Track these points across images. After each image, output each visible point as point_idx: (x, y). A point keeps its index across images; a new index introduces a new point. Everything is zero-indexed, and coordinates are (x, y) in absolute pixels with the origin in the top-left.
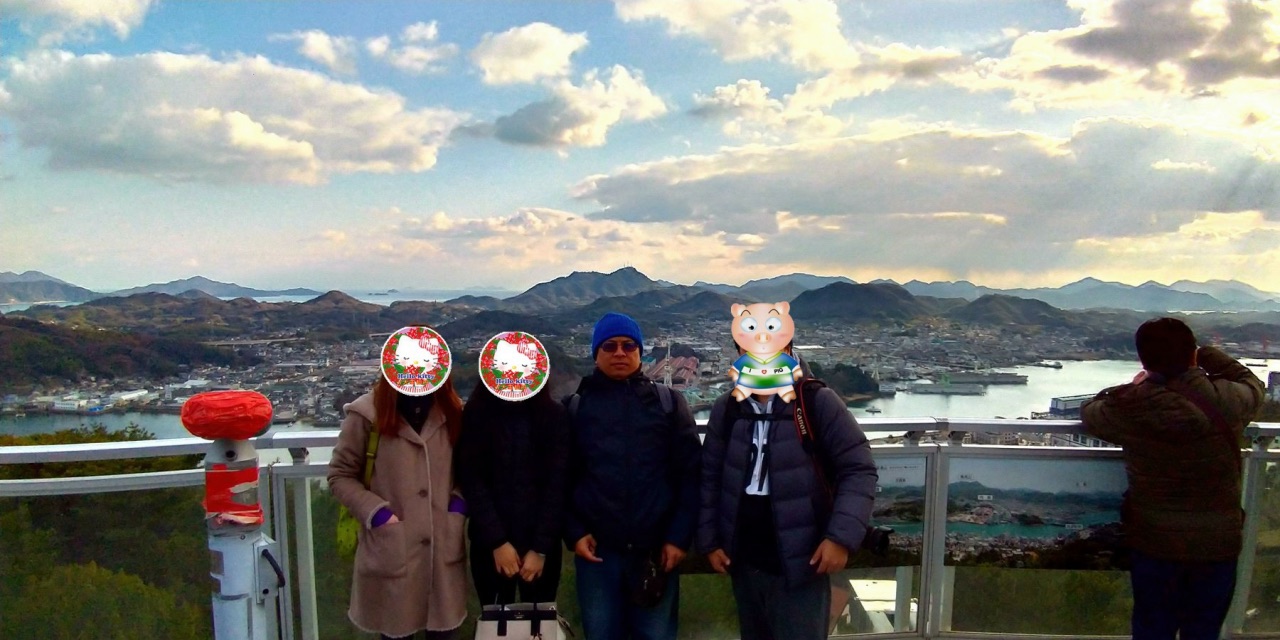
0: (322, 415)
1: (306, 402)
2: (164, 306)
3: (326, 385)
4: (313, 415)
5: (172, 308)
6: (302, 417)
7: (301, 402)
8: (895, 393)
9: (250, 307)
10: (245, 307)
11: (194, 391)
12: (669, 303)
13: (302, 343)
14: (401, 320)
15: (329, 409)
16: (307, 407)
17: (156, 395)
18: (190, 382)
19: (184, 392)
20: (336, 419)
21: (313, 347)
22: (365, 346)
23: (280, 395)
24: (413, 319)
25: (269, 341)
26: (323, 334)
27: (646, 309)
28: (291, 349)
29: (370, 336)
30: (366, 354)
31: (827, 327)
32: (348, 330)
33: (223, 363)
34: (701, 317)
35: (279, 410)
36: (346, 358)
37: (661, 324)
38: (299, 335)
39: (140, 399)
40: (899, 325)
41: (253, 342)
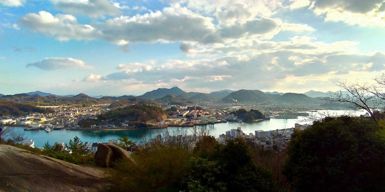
0: (73, 127)
1: (68, 123)
2: (25, 97)
3: (76, 118)
4: (70, 127)
5: (27, 98)
6: (66, 127)
7: (66, 123)
8: (270, 119)
9: (54, 98)
10: (52, 98)
11: (28, 120)
12: (189, 97)
13: (69, 107)
14: (103, 102)
15: (76, 125)
16: (68, 124)
17: (15, 121)
18: (28, 118)
19: (24, 120)
20: (78, 128)
21: (73, 108)
22: (91, 108)
23: (59, 121)
24: (107, 101)
25: (58, 107)
26: (77, 105)
27: (182, 98)
28: (65, 109)
29: (93, 106)
30: (91, 110)
31: (240, 103)
32: (86, 104)
33: (41, 113)
34: (200, 100)
35: (58, 125)
36: (84, 111)
37: (188, 102)
38: (68, 105)
39: (9, 122)
40: (262, 102)
41: (52, 107)
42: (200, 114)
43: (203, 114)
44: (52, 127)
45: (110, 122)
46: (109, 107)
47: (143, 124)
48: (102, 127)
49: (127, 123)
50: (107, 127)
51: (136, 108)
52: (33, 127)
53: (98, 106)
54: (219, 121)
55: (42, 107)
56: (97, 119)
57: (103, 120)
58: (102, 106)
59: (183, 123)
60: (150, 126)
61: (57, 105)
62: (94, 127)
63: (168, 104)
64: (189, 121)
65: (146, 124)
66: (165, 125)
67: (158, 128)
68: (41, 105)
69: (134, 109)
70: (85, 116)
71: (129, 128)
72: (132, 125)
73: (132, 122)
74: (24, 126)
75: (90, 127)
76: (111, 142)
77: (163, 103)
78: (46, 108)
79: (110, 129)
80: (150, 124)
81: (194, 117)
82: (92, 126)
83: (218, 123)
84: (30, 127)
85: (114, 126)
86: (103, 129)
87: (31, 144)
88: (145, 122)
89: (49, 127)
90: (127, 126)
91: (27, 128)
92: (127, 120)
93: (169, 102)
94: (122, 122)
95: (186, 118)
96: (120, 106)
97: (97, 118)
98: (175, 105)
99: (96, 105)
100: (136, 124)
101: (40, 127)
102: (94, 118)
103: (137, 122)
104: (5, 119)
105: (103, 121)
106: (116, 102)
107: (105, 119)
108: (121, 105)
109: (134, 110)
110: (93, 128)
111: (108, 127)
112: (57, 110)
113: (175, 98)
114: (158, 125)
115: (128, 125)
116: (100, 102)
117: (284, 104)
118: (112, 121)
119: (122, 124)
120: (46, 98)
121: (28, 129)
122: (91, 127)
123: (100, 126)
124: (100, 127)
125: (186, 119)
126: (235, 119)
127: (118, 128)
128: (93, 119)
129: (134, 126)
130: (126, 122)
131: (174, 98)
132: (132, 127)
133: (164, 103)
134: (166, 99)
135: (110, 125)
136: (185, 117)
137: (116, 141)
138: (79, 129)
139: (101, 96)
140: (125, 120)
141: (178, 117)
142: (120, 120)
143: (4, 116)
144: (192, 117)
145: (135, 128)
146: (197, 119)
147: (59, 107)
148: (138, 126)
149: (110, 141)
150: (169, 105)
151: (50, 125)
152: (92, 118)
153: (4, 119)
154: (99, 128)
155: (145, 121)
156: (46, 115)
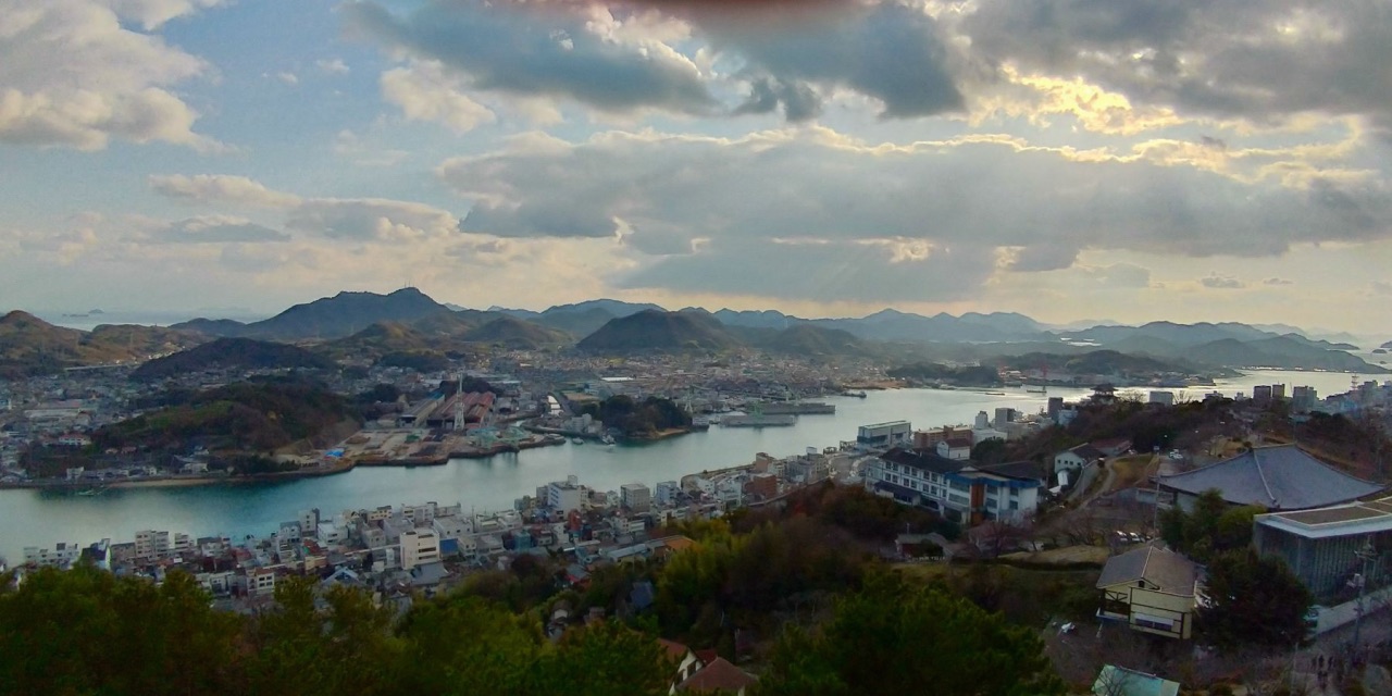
8: (708, 427)
12: (458, 329)
14: (108, 350)
15: (12, 465)
20: (22, 479)
22: (57, 384)
24: (125, 348)
27: (432, 337)
29: (66, 370)
30: (60, 393)
31: (637, 358)
34: (497, 346)
37: (450, 355)
40: (712, 355)
42: (477, 411)
43: (491, 410)
45: (137, 456)
46: (131, 379)
47: (264, 462)
48: (109, 475)
49: (203, 459)
50: (127, 472)
51: (238, 399)
53: (88, 373)
54: (538, 438)
56: (89, 446)
57: (113, 446)
59: (414, 448)
60: (290, 465)
62: (77, 477)
63: (371, 361)
64: (435, 440)
65: (272, 458)
66: (347, 460)
67: (318, 475)
69: (229, 403)
71: (208, 477)
72: (224, 467)
73: (220, 455)
75: (65, 476)
76: (142, 539)
77: (352, 356)
79: (138, 480)
80: (291, 458)
81: (456, 424)
82: (69, 470)
83: (533, 446)
85: (155, 472)
86: (114, 482)
88: (271, 454)
90: (203, 471)
92: (204, 448)
93: (377, 354)
94: (184, 454)
95: (426, 428)
97: (89, 443)
98: (400, 367)
100: (238, 463)
102: (76, 442)
103: (240, 453)
105: (110, 450)
107: (117, 444)
109: (232, 408)
110: (73, 477)
111: (132, 473)
113: (402, 335)
114: (317, 464)
115: (205, 466)
116: (95, 350)
117: (781, 364)
118: (147, 450)
119: (185, 460)
122: (69, 478)
123: (100, 471)
124: (101, 474)
125: (428, 431)
126: (592, 430)
127: (170, 478)
128: (74, 445)
129: (230, 469)
130: (200, 453)
131: (397, 337)
132: (221, 471)
133: (355, 356)
134: (367, 343)
135: (138, 468)
136: (425, 424)
137: (161, 538)
138: (25, 482)
140: (196, 448)
141: (398, 426)
142: (176, 445)
144: (449, 425)
145: (234, 474)
146: (463, 433)
148: (245, 467)
149: (140, 537)
150: (377, 368)
152: (70, 441)
154: (97, 478)
155: (270, 448)
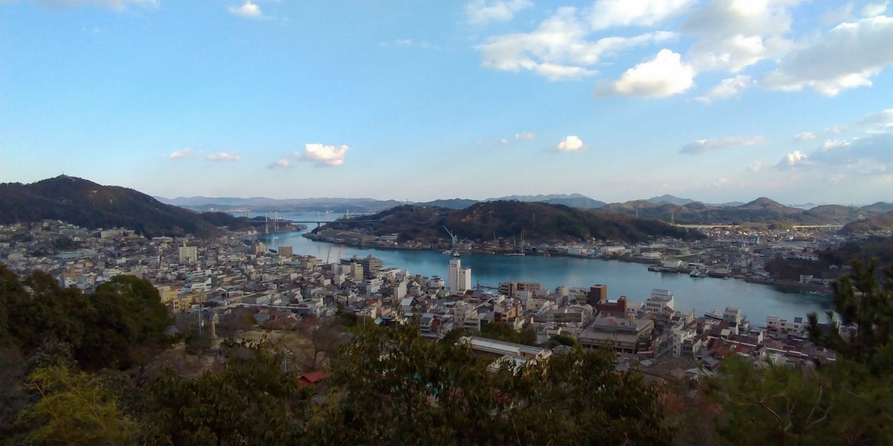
0: (754, 274)
1: (739, 264)
3: (757, 254)
4: (745, 274)
6: (736, 274)
7: (735, 263)
9: (699, 209)
11: (655, 250)
13: (737, 229)
15: (759, 270)
16: (741, 267)
17: (630, 251)
18: (653, 246)
19: (648, 250)
20: (766, 278)
21: (746, 232)
22: (789, 234)
23: (718, 258)
24: (832, 218)
25: (711, 227)
26: (753, 224)
28: (728, 232)
29: (794, 227)
30: (791, 238)
32: (775, 223)
33: (677, 237)
35: (716, 268)
36: (774, 240)
38: (734, 224)
39: (620, 252)
41: (700, 227)
44: (705, 270)
46: (840, 233)
48: (832, 282)
52: (665, 266)
53: (810, 229)
55: (679, 225)
57: (836, 264)
58: (818, 229)
61: (710, 224)
62: (807, 282)
68: (677, 222)
70: (778, 252)
74: (646, 261)
75: (799, 280)
78: (688, 228)
82: (802, 276)
84: (660, 266)
87: (668, 301)
89: (698, 268)
91: (654, 266)
96: (872, 232)
97: (817, 259)
99: (803, 227)
101: (679, 267)
102: (808, 258)
104: (610, 246)
105: (833, 266)
106: (856, 219)
107: (839, 262)
108: (875, 229)
110: (805, 282)
112: (710, 234)
116: (812, 218)
120: (685, 208)
121: (655, 268)
122: (801, 282)
123: (825, 280)
124: (826, 282)
128: (806, 260)
138: (768, 281)
139: (810, 204)
143: (608, 241)
147: (714, 228)
151: (701, 264)
152: (804, 257)
153: (608, 245)
154: (822, 284)
156: (689, 245)
